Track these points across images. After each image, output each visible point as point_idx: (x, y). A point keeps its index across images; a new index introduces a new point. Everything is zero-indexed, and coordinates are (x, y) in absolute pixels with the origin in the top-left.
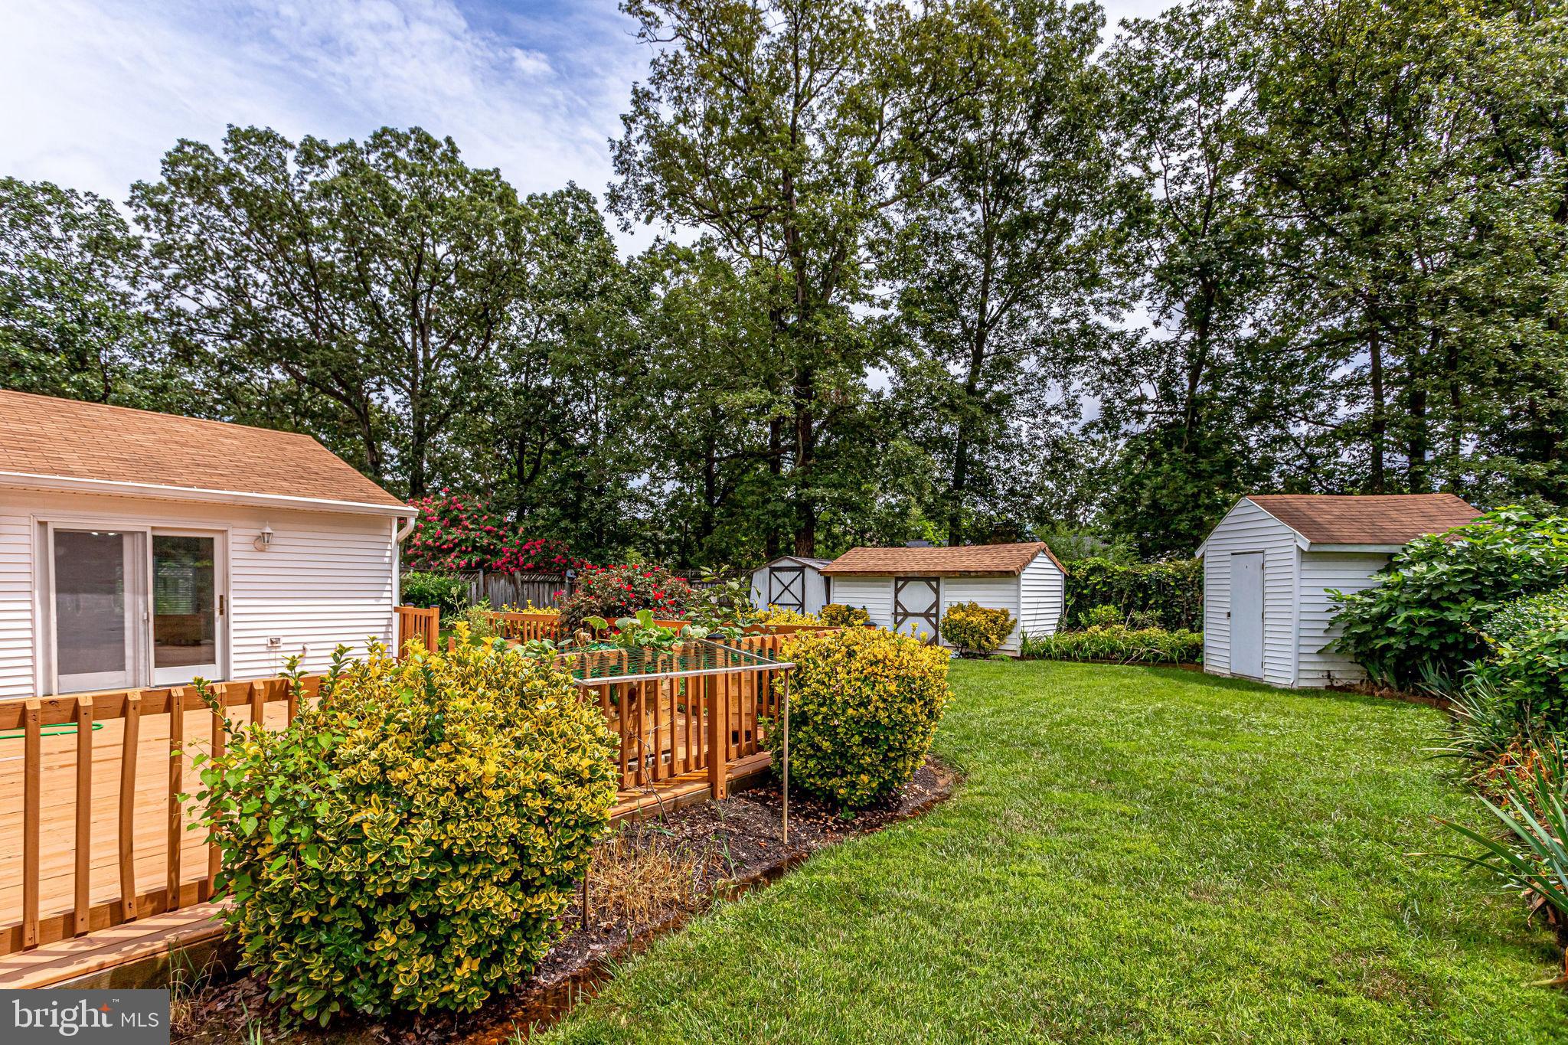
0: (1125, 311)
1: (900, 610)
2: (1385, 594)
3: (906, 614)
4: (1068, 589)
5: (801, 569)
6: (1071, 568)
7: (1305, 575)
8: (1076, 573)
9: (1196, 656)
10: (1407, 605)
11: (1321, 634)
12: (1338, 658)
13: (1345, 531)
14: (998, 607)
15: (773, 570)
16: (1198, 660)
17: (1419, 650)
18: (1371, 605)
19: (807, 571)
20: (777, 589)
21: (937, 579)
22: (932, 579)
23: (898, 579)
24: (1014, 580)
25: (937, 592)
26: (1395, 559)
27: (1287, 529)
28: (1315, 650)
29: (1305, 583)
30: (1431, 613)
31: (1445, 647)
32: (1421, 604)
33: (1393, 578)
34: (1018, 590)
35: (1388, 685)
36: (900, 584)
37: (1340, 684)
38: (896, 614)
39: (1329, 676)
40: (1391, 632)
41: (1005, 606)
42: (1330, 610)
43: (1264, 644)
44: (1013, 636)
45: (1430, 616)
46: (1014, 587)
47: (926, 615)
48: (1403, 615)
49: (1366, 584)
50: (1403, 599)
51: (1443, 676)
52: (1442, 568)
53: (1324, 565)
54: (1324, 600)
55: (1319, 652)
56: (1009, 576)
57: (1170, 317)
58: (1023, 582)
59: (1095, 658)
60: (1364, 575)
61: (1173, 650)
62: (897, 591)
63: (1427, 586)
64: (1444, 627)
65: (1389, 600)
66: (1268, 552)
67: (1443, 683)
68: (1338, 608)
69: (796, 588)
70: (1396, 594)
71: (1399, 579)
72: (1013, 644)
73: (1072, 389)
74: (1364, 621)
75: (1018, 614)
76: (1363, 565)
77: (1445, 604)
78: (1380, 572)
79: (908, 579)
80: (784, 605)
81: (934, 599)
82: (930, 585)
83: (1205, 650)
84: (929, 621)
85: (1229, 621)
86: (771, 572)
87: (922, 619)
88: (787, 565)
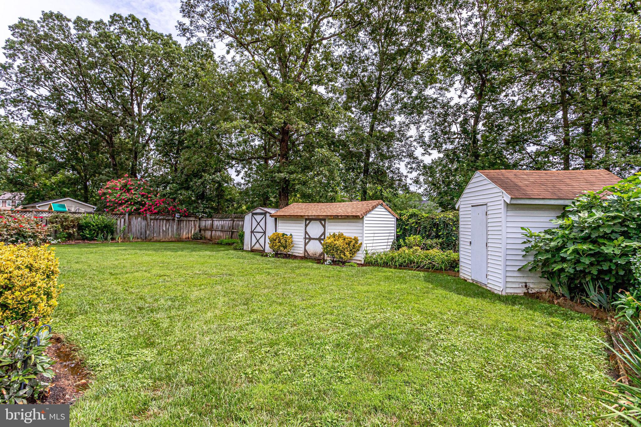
0: (446, 92)
1: (307, 236)
2: (561, 232)
3: (310, 239)
4: (398, 226)
5: (265, 214)
6: (401, 215)
7: (509, 219)
8: (403, 218)
9: (456, 267)
10: (575, 241)
11: (520, 258)
12: (531, 275)
13: (534, 191)
14: (352, 236)
16: (456, 269)
17: (584, 273)
18: (551, 240)
19: (268, 215)
20: (255, 224)
21: (324, 220)
22: (322, 220)
23: (306, 220)
24: (361, 221)
25: (324, 226)
26: (567, 209)
27: (498, 189)
28: (516, 269)
29: (509, 225)
30: (591, 247)
31: (600, 272)
32: (585, 240)
33: (566, 222)
34: (363, 226)
35: (563, 295)
36: (308, 222)
37: (533, 291)
38: (305, 238)
39: (526, 286)
40: (564, 260)
41: (356, 235)
42: (524, 243)
43: (488, 263)
44: (360, 252)
45: (590, 249)
46: (361, 225)
47: (319, 239)
48: (572, 248)
49: (548, 226)
50: (571, 236)
51: (600, 293)
52: (598, 214)
53: (522, 213)
54: (521, 236)
55: (519, 270)
56: (357, 218)
57: (466, 94)
58: (365, 222)
59: (401, 266)
60: (547, 219)
61: (443, 262)
62: (306, 226)
63: (589, 227)
64: (600, 258)
65: (563, 236)
66: (489, 204)
67: (601, 298)
68: (529, 241)
69: (263, 223)
70: (567, 232)
71: (570, 222)
72: (360, 257)
73: (421, 129)
74: (547, 251)
75: (362, 240)
76: (546, 213)
77: (601, 241)
78: (558, 217)
79: (311, 220)
80: (257, 232)
81: (323, 231)
82: (321, 223)
83: (460, 264)
84: (321, 243)
85: (471, 247)
86: (252, 215)
87: (317, 241)
88: (260, 212)
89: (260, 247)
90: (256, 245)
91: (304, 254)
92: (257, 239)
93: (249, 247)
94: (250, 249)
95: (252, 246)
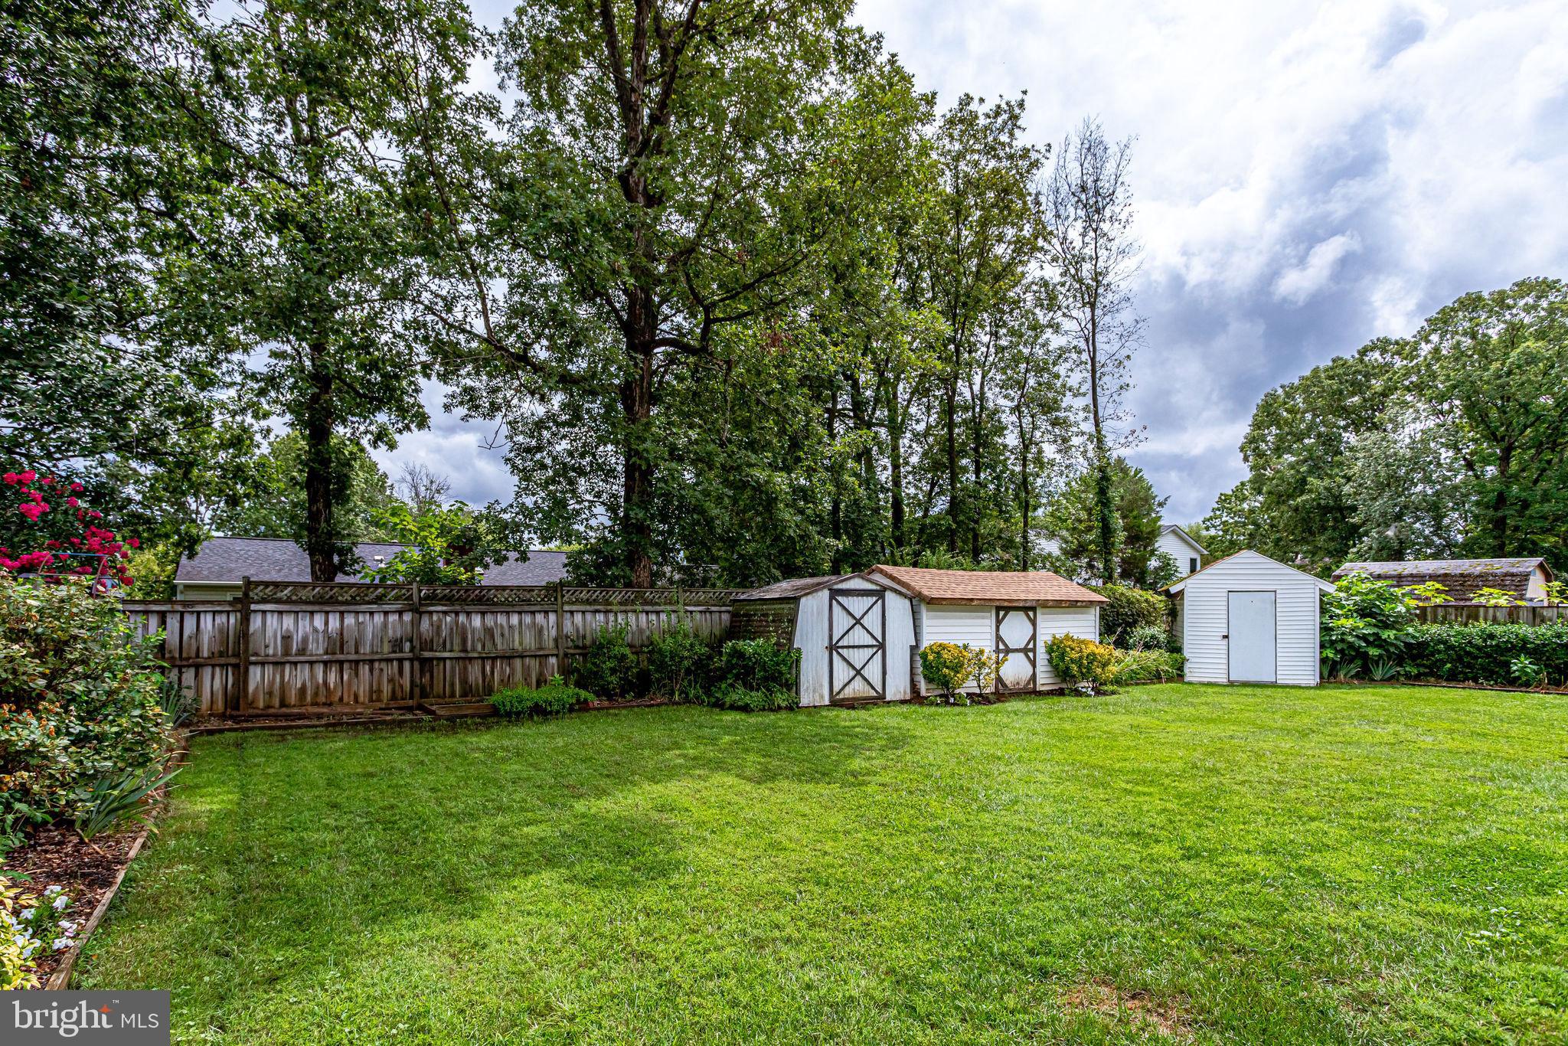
1: (1001, 646)
3: (1008, 651)
5: (880, 594)
15: (835, 594)
19: (889, 595)
20: (842, 622)
21: (1034, 609)
22: (1029, 610)
23: (998, 609)
24: (1092, 611)
25: (1034, 623)
27: (1306, 576)
34: (1095, 620)
38: (997, 651)
43: (1277, 657)
46: (1093, 617)
47: (1025, 651)
62: (999, 622)
66: (1280, 591)
69: (873, 620)
79: (1008, 609)
80: (853, 647)
81: (1031, 633)
82: (1028, 616)
83: (1187, 665)
84: (1028, 657)
85: (1225, 642)
86: (832, 598)
87: (1021, 655)
88: (857, 587)
89: (867, 687)
90: (851, 686)
91: (996, 687)
92: (854, 668)
93: (822, 697)
94: (827, 702)
95: (836, 689)
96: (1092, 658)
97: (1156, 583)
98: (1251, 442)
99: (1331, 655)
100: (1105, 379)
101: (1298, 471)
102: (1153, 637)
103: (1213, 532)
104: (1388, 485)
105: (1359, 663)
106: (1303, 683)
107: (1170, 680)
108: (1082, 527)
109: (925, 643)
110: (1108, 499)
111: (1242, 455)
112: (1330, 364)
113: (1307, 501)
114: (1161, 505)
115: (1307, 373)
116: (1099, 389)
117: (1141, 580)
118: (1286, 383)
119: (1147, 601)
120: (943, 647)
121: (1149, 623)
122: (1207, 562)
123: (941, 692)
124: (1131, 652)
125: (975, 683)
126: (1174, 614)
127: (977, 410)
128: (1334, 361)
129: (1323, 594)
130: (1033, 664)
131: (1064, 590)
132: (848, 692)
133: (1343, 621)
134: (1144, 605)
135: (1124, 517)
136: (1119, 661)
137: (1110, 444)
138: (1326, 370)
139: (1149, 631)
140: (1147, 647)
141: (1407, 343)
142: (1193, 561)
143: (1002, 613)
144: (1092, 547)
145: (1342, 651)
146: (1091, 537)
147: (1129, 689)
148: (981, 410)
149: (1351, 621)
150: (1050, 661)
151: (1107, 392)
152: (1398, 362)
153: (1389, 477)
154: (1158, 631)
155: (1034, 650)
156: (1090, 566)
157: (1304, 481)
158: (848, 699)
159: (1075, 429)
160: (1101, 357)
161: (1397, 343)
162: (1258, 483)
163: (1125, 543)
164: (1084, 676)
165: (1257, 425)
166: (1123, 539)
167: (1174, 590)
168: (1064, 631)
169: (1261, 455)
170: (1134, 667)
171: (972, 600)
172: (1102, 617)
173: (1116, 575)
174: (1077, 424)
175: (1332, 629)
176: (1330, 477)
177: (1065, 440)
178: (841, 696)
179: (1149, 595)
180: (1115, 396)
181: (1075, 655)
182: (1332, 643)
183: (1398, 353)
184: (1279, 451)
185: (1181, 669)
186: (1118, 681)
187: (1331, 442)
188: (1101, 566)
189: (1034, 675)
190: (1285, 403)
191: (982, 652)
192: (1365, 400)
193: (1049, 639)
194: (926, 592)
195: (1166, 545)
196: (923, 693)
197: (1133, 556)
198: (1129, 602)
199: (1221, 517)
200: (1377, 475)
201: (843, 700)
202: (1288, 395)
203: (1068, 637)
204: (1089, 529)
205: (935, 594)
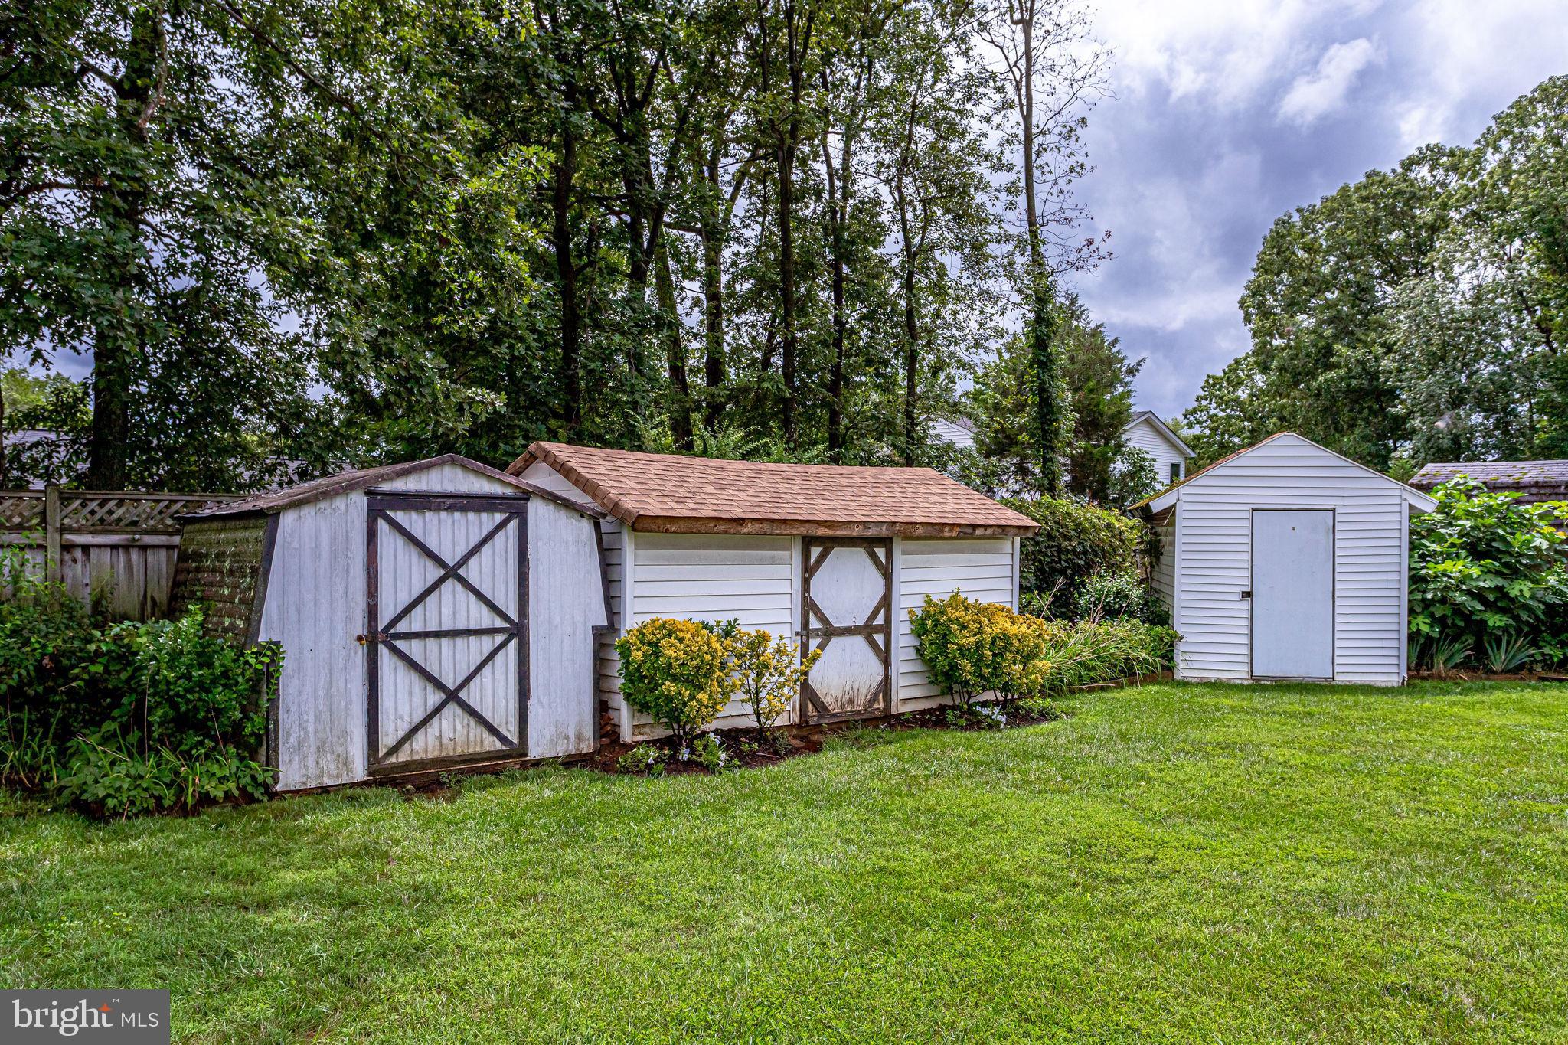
1: (814, 623)
3: (829, 632)
5: (515, 506)
15: (381, 505)
16: (1171, 663)
19: (536, 510)
20: (407, 574)
21: (886, 542)
22: (876, 542)
23: (808, 542)
24: (1007, 546)
25: (887, 573)
34: (1012, 564)
38: (805, 632)
43: (1336, 632)
46: (1008, 559)
47: (867, 631)
62: (808, 571)
66: (1342, 510)
69: (491, 572)
79: (829, 543)
80: (438, 635)
81: (881, 591)
82: (874, 557)
83: (1180, 647)
84: (873, 645)
85: (1245, 604)
86: (375, 513)
87: (859, 641)
88: (450, 487)
89: (476, 731)
90: (433, 729)
91: (803, 712)
92: (439, 685)
93: (346, 763)
94: (360, 773)
95: (387, 740)
96: (1003, 644)
97: (1122, 498)
98: (1254, 294)
99: (1425, 628)
100: (1047, 157)
101: (1321, 336)
102: (1119, 594)
103: (1197, 430)
104: (1443, 359)
105: (1471, 640)
106: (1379, 680)
107: (1150, 678)
108: (1007, 403)
109: (632, 621)
110: (1048, 357)
111: (1241, 313)
112: (1364, 180)
113: (1332, 380)
114: (1131, 372)
115: (1334, 192)
116: (1036, 173)
117: (1100, 495)
118: (1305, 205)
119: (1109, 526)
120: (669, 630)
121: (1114, 569)
122: (1195, 468)
123: (661, 732)
124: (1082, 624)
125: (749, 708)
126: (1155, 550)
127: (838, 195)
128: (1368, 176)
129: (1414, 513)
130: (886, 660)
131: (951, 503)
132: (424, 746)
133: (1448, 565)
134: (1104, 534)
135: (1075, 390)
136: (1057, 644)
137: (1053, 263)
138: (1358, 189)
139: (1112, 584)
140: (1111, 613)
141: (1466, 155)
142: (1175, 468)
143: (815, 552)
144: (1024, 437)
145: (1441, 621)
146: (1021, 420)
147: (1075, 702)
148: (845, 198)
149: (1460, 565)
150: (919, 651)
151: (1049, 177)
152: (1454, 182)
153: (1445, 344)
154: (1127, 582)
155: (886, 629)
156: (1022, 471)
157: (1328, 350)
158: (422, 764)
159: (993, 229)
160: (1038, 118)
161: (1452, 154)
162: (1263, 358)
163: (1076, 432)
164: (986, 684)
165: (1264, 268)
166: (1072, 425)
167: (1157, 506)
168: (951, 587)
169: (1265, 312)
170: (1086, 655)
171: (741, 521)
172: (1026, 557)
173: (1062, 485)
174: (997, 220)
175: (1424, 580)
176: (1364, 343)
177: (977, 247)
178: (403, 756)
179: (1112, 517)
180: (1062, 183)
181: (967, 640)
182: (1427, 604)
183: (1454, 168)
184: (1293, 305)
185: (1168, 656)
186: (1054, 688)
187: (1362, 293)
188: (1037, 470)
189: (886, 681)
190: (1303, 235)
191: (763, 638)
192: (1408, 236)
193: (918, 603)
194: (629, 504)
195: (1137, 439)
196: (627, 735)
197: (1088, 454)
198: (1080, 530)
199: (1208, 409)
200: (1428, 342)
201: (406, 766)
202: (1307, 223)
203: (956, 601)
204: (1020, 407)
205: (653, 508)
